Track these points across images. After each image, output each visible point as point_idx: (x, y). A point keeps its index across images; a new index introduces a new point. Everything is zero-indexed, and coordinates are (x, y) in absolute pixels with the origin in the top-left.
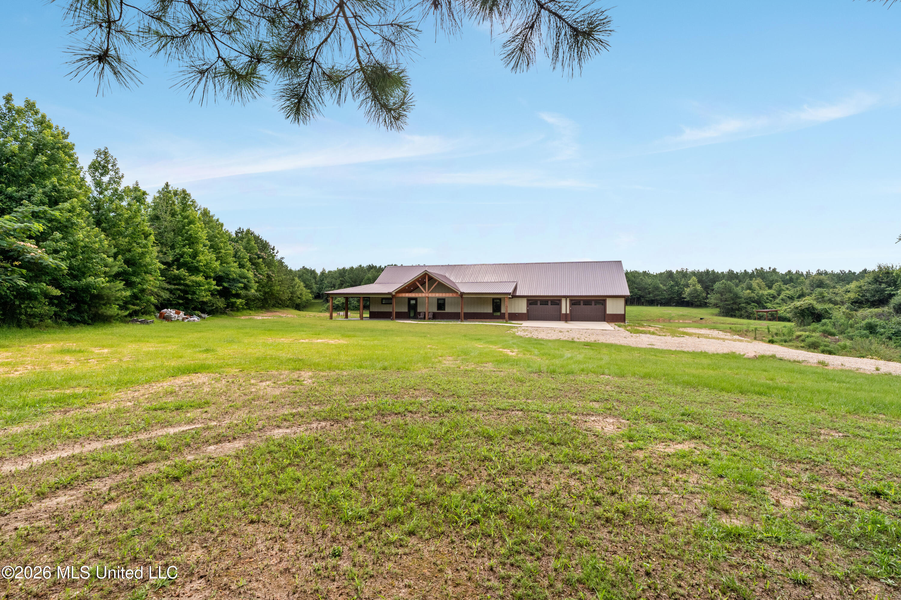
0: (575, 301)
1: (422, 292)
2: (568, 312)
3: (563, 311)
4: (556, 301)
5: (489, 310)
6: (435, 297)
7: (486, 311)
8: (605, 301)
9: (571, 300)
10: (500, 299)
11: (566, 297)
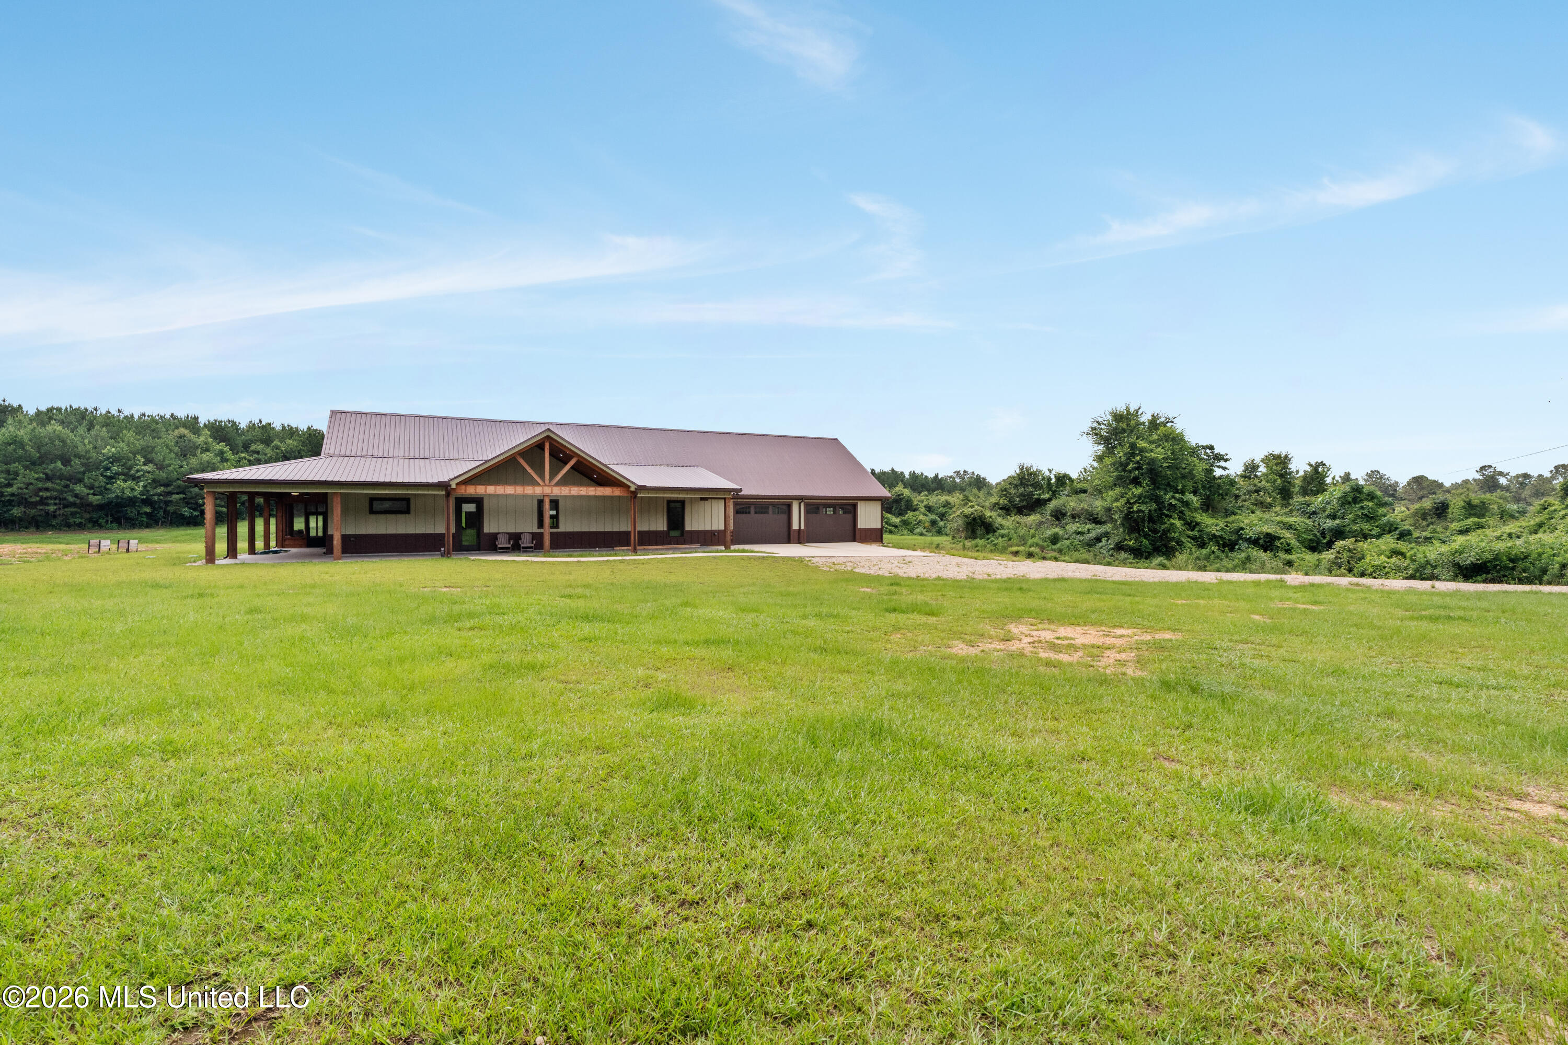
0: (814, 506)
1: (534, 483)
2: (802, 527)
3: (795, 526)
4: (783, 505)
5: (660, 524)
6: (532, 496)
7: (653, 528)
8: (855, 507)
9: (806, 505)
10: (682, 502)
11: (800, 499)
